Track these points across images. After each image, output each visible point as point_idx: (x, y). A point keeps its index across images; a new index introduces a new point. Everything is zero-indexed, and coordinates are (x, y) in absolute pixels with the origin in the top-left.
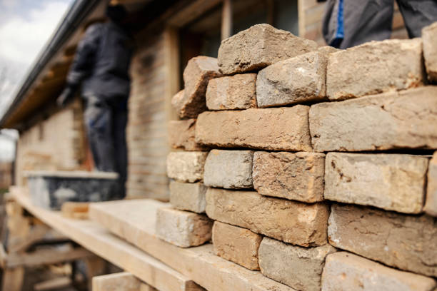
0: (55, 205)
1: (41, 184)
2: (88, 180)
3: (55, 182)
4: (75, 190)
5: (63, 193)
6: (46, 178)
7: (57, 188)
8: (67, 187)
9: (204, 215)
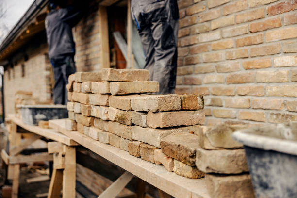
0: (35, 122)
1: (28, 111)
2: (52, 109)
3: (35, 111)
4: (45, 115)
5: (39, 116)
6: (30, 108)
7: (36, 114)
8: (41, 113)
9: (75, 121)
